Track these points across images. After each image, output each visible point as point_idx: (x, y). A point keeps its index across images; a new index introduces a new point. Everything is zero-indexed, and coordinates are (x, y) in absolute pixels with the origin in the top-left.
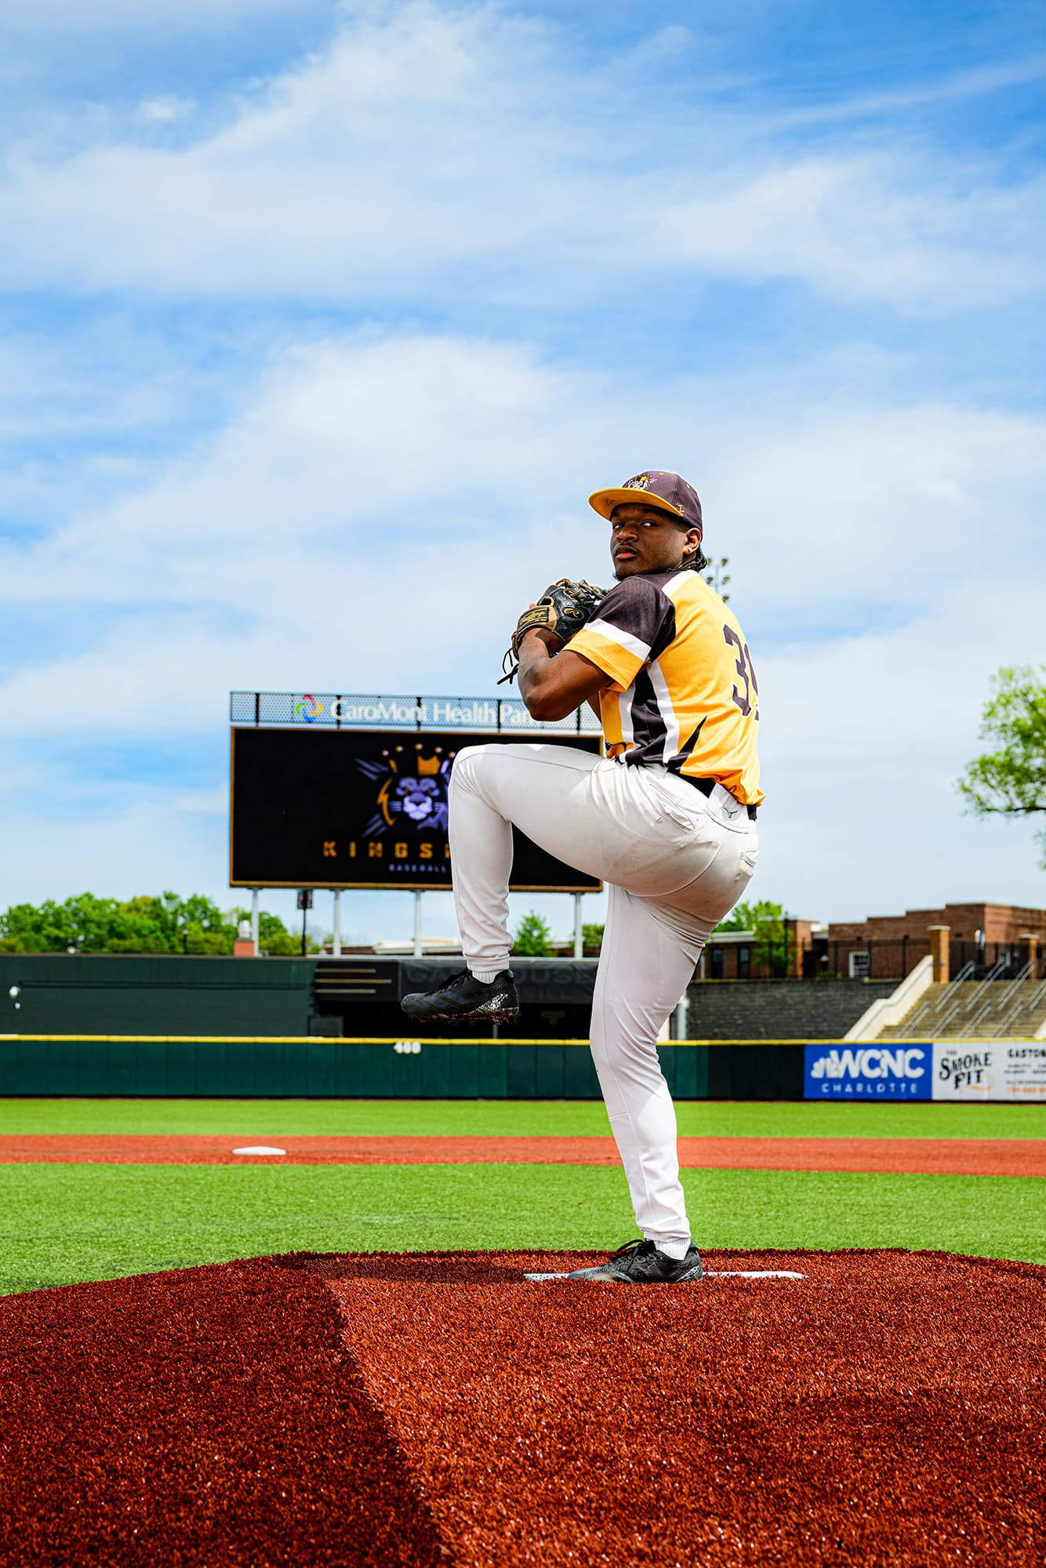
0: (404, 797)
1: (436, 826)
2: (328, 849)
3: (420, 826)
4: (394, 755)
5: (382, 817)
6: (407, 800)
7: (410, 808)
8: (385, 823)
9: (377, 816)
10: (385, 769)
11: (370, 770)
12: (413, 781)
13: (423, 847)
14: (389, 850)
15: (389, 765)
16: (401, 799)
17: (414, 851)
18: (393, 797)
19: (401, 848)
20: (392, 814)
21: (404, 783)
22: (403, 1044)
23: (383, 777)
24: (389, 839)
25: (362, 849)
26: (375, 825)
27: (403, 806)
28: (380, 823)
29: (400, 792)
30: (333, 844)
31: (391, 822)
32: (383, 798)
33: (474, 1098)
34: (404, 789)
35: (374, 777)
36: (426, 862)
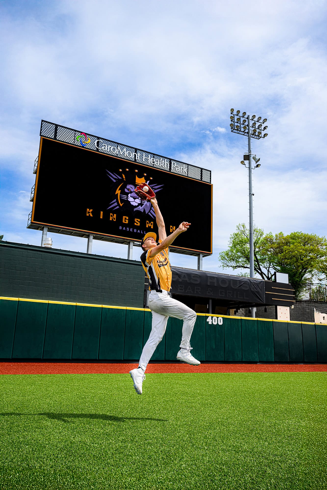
0: (129, 193)
1: (142, 211)
2: (89, 212)
3: (135, 209)
4: (124, 172)
5: (117, 201)
6: (129, 195)
7: (131, 199)
8: (118, 205)
9: (115, 200)
10: (120, 178)
11: (114, 177)
12: (133, 187)
13: (136, 220)
14: (119, 218)
15: (122, 177)
16: (127, 194)
17: (131, 221)
18: (123, 193)
19: (126, 219)
20: (122, 201)
21: (129, 186)
22: (212, 317)
23: (119, 181)
24: (120, 213)
25: (107, 216)
26: (114, 204)
27: (127, 198)
28: (116, 204)
29: (126, 190)
30: (91, 210)
31: (121, 205)
32: (118, 192)
33: (255, 363)
34: (128, 189)
35: (115, 181)
36: (137, 227)
